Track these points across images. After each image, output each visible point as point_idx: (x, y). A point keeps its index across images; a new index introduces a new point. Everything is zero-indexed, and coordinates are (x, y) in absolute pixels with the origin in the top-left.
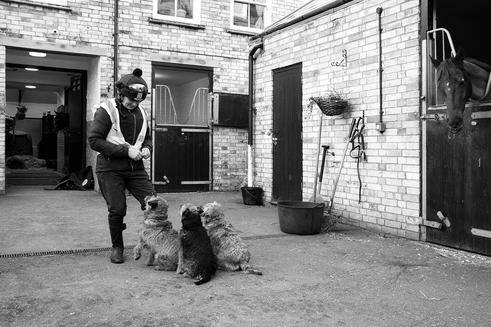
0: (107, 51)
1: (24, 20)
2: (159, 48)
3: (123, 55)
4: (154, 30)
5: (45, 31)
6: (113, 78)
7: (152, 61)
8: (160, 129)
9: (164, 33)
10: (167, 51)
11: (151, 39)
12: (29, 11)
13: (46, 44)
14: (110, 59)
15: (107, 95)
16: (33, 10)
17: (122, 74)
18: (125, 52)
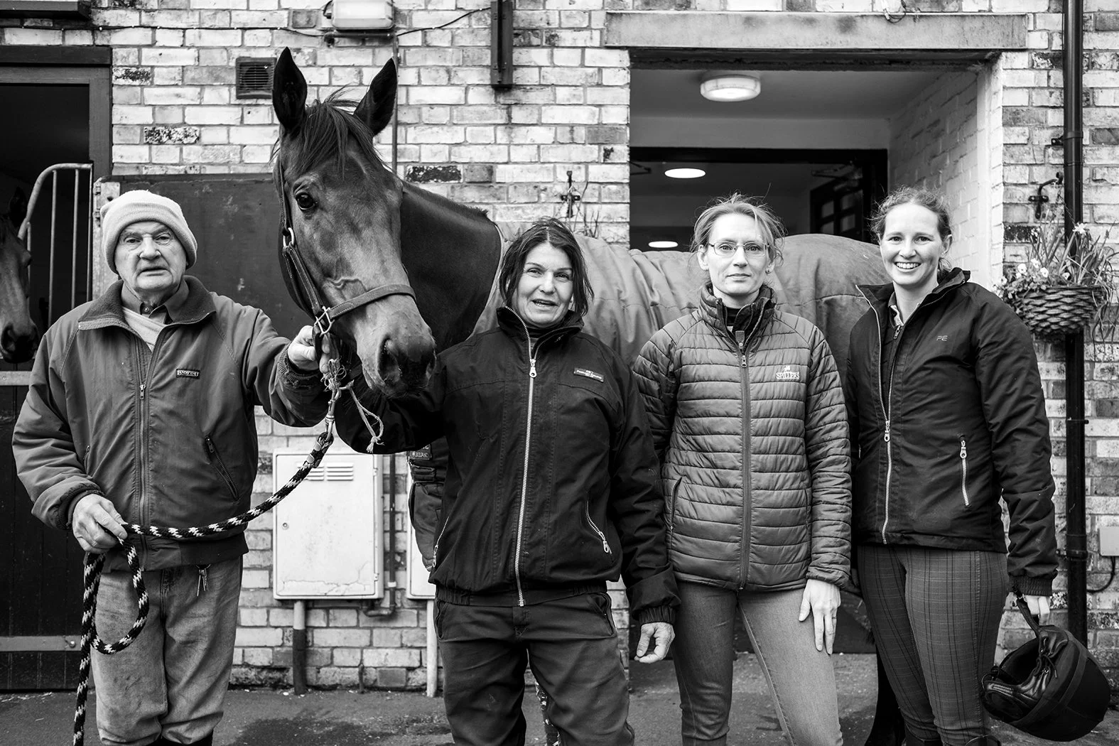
0: (1031, 28)
3: (1101, 35)
6: (1061, 152)
13: (780, 20)
14: (1040, 61)
15: (1029, 228)
17: (1097, 124)
18: (1109, 23)
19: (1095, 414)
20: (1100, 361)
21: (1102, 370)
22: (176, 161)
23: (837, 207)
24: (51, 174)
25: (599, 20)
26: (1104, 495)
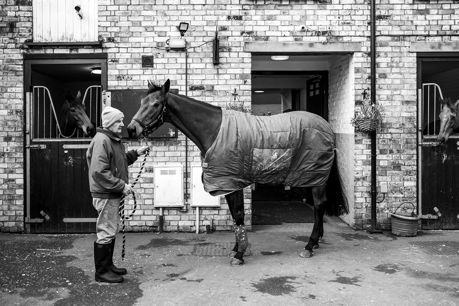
0: (362, 45)
1: (270, 18)
2: (427, 33)
3: (381, 47)
4: (419, 10)
5: (291, 28)
6: (370, 80)
7: (417, 52)
8: (428, 143)
9: (432, 12)
10: (436, 36)
11: (415, 23)
12: (275, 7)
13: (293, 44)
14: (365, 55)
15: (362, 102)
16: (279, 5)
17: (380, 72)
18: (383, 44)
19: (379, 153)
20: (381, 139)
21: (382, 141)
22: (126, 85)
23: (314, 87)
24: (90, 89)
25: (243, 44)
26: (382, 176)
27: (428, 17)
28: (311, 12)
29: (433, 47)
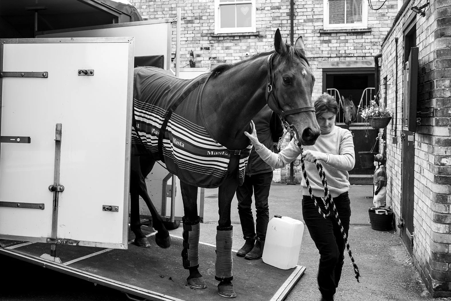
1: (227, 48)
2: (329, 56)
4: (324, 40)
5: (240, 55)
7: (322, 68)
9: (333, 41)
10: (336, 57)
11: (321, 49)
12: (230, 41)
16: (233, 40)
27: (330, 45)
28: (253, 44)
29: (333, 65)
